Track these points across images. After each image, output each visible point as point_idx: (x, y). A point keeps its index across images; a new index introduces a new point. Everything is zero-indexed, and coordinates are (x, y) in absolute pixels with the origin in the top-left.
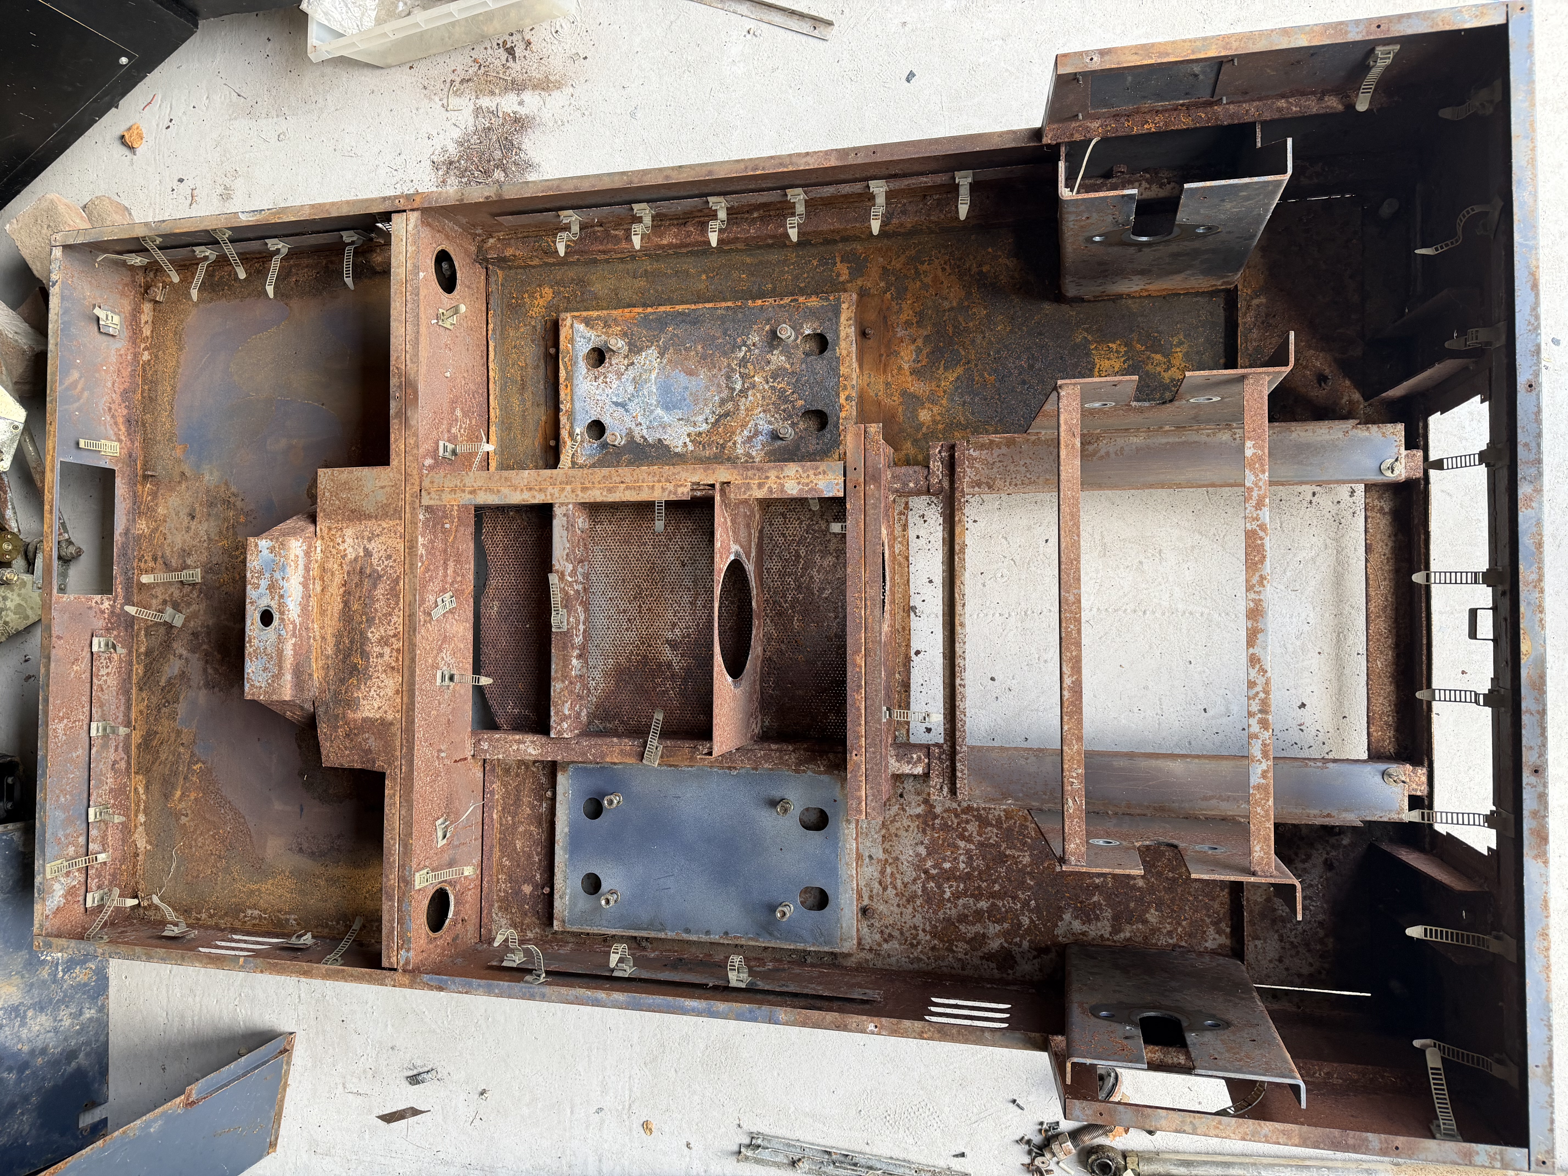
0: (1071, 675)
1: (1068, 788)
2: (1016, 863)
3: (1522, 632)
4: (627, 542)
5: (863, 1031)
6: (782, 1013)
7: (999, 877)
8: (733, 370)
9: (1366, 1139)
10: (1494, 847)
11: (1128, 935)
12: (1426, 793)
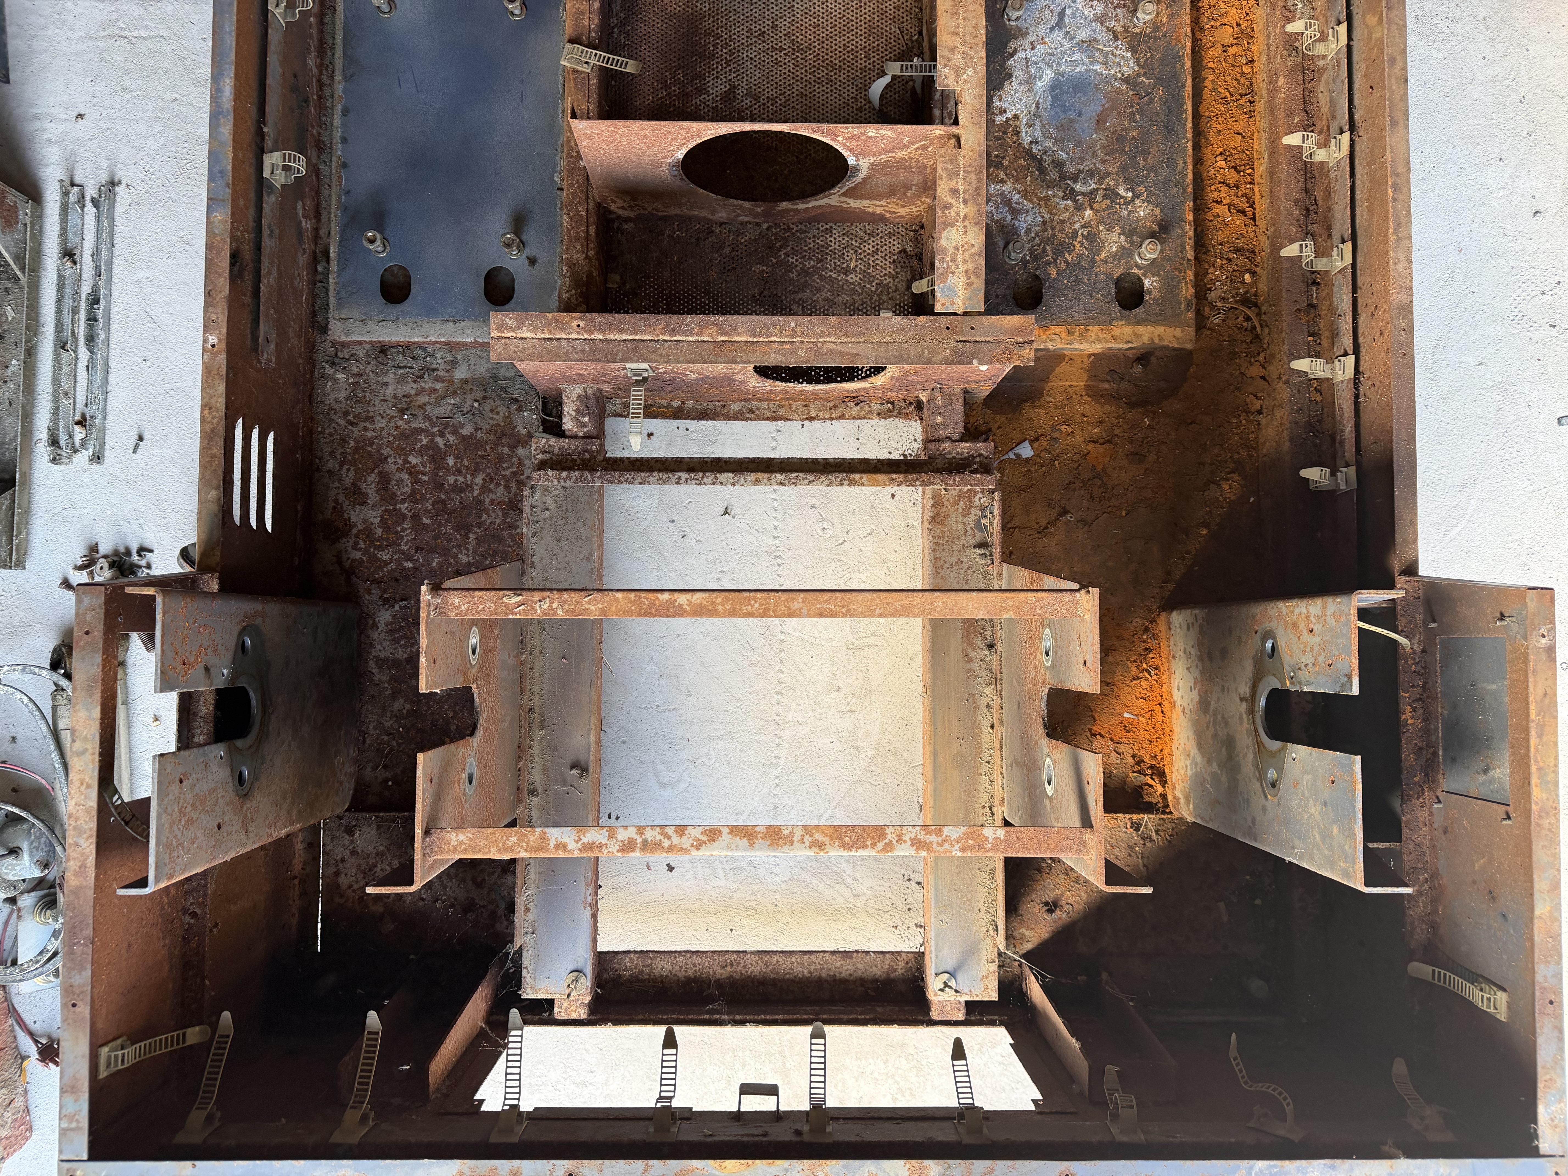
0: (690, 603)
1: (537, 596)
2: (459, 546)
3: (750, 1162)
4: (870, 32)
5: (206, 329)
6: (223, 215)
7: (440, 525)
8: (1101, 180)
9: (82, 969)
10: (484, 1108)
11: (377, 677)
12: (557, 1017)
